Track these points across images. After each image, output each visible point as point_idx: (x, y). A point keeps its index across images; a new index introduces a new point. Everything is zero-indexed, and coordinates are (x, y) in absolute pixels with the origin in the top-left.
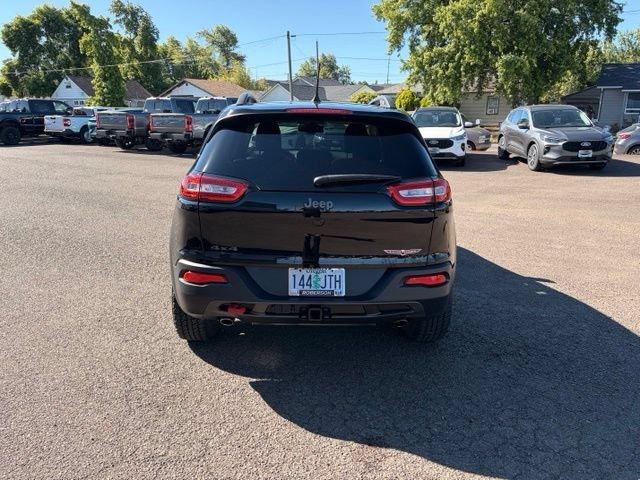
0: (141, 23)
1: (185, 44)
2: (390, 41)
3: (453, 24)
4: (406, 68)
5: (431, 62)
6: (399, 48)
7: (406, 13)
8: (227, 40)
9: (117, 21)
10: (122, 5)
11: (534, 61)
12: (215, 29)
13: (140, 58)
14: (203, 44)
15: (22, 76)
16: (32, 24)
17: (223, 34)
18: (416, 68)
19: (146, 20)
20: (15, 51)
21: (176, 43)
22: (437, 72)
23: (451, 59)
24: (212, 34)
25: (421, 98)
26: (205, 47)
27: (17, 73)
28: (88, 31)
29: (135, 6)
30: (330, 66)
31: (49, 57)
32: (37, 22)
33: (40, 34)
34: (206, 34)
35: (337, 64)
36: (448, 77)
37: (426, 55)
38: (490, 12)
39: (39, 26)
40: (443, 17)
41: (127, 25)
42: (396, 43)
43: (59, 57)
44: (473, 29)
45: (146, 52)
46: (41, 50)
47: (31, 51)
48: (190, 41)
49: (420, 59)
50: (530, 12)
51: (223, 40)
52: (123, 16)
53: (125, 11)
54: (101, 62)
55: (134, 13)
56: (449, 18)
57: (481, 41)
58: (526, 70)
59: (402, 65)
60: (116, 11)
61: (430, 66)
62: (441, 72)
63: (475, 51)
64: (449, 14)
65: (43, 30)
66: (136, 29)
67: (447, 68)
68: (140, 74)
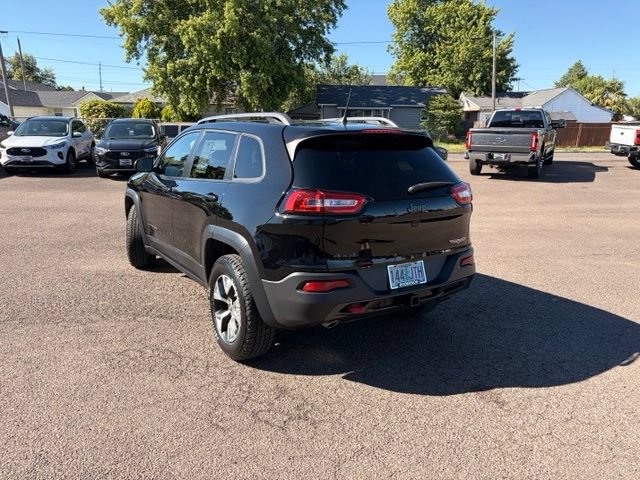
2: (128, 48)
3: (196, 39)
4: (149, 77)
5: (176, 74)
6: (138, 56)
7: (141, 22)
11: (270, 79)
18: (161, 79)
22: (183, 84)
23: (196, 71)
25: (161, 109)
30: (28, 68)
35: (38, 66)
36: (195, 90)
37: (170, 66)
38: (229, 31)
40: (184, 30)
42: (133, 51)
44: (215, 46)
49: (163, 69)
50: (263, 35)
56: (192, 33)
57: (224, 58)
58: (265, 87)
59: (144, 74)
61: (175, 77)
62: (188, 84)
63: (219, 67)
64: (190, 29)
67: (192, 80)
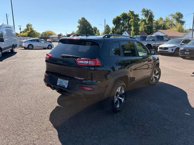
0: (149, 14)
1: (164, 19)
8: (179, 17)
9: (142, 15)
10: (145, 10)
12: (175, 13)
13: (147, 24)
14: (171, 18)
15: (115, 31)
16: (119, 17)
17: (178, 15)
19: (151, 13)
20: (115, 25)
21: (161, 19)
24: (174, 15)
26: (171, 19)
27: (114, 30)
28: (132, 18)
29: (148, 9)
31: (122, 26)
32: (121, 17)
33: (121, 20)
34: (172, 15)
39: (121, 18)
41: (145, 15)
43: (125, 26)
45: (149, 22)
46: (121, 24)
47: (118, 25)
48: (166, 18)
51: (178, 16)
52: (144, 13)
53: (145, 11)
54: (134, 26)
55: (148, 12)
60: (142, 12)
65: (122, 19)
66: (147, 16)
68: (146, 29)
